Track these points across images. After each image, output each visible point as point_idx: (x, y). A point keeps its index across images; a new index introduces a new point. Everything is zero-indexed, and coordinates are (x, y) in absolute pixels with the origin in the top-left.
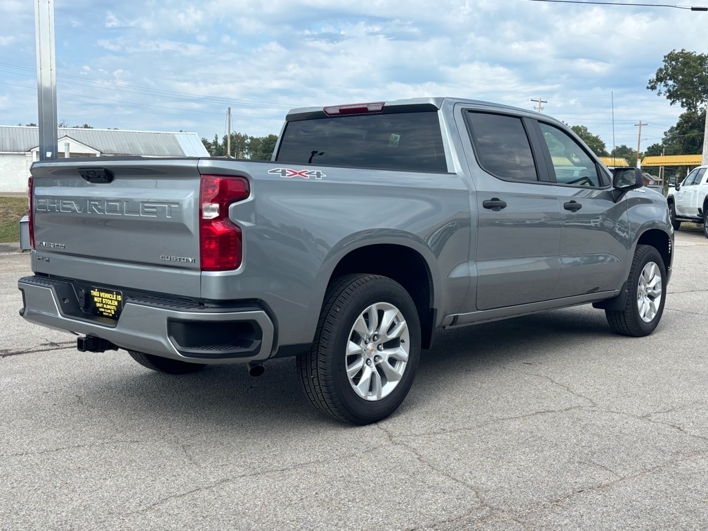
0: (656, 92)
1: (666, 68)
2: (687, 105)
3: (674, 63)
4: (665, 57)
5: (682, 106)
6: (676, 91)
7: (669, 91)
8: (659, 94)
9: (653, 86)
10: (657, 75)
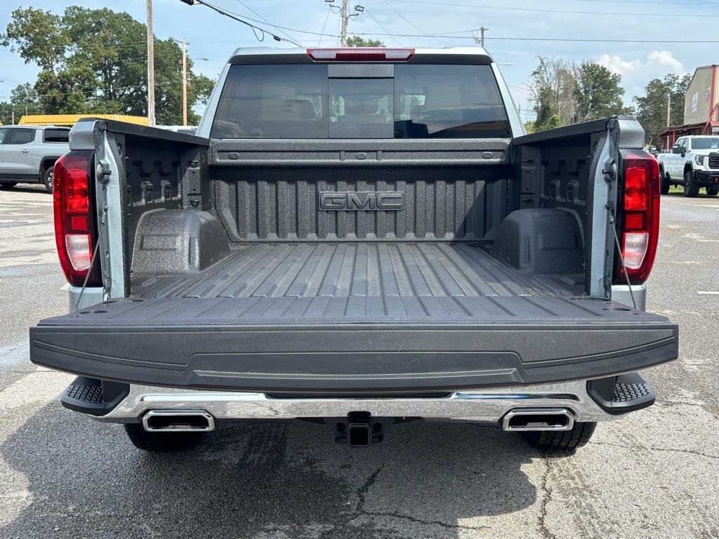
0: (9, 48)
1: (17, 25)
2: (43, 63)
3: (23, 19)
4: (13, 13)
5: (39, 64)
6: (30, 48)
7: (23, 48)
8: (12, 50)
9: (5, 42)
10: (8, 30)
